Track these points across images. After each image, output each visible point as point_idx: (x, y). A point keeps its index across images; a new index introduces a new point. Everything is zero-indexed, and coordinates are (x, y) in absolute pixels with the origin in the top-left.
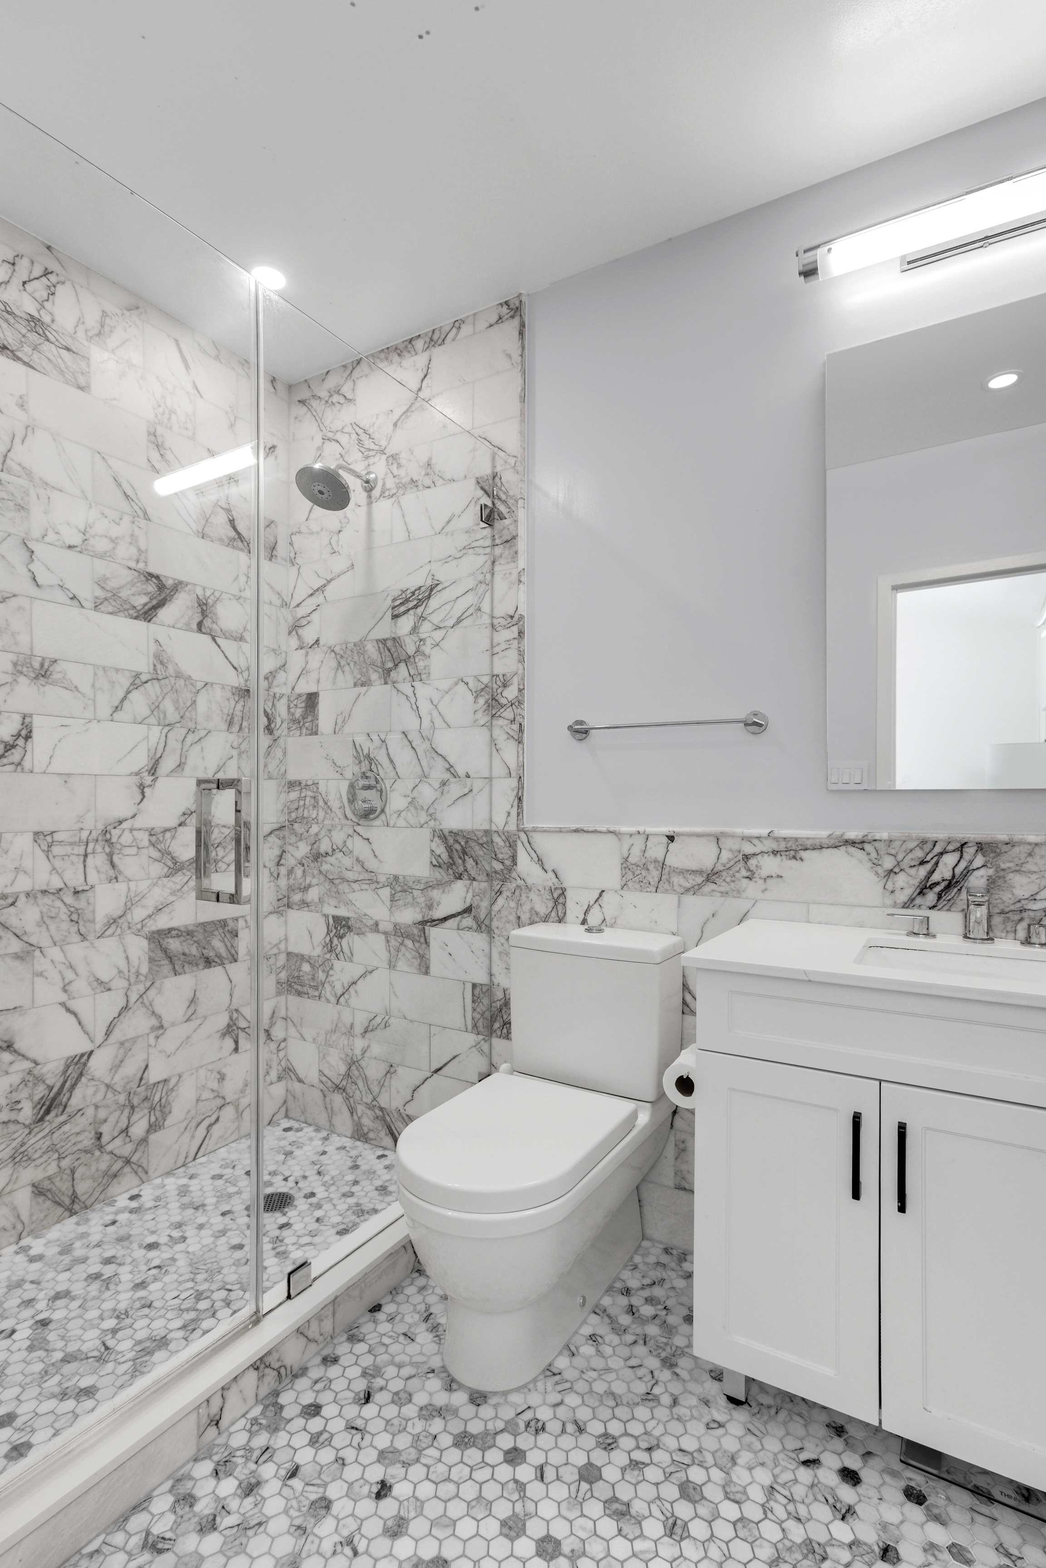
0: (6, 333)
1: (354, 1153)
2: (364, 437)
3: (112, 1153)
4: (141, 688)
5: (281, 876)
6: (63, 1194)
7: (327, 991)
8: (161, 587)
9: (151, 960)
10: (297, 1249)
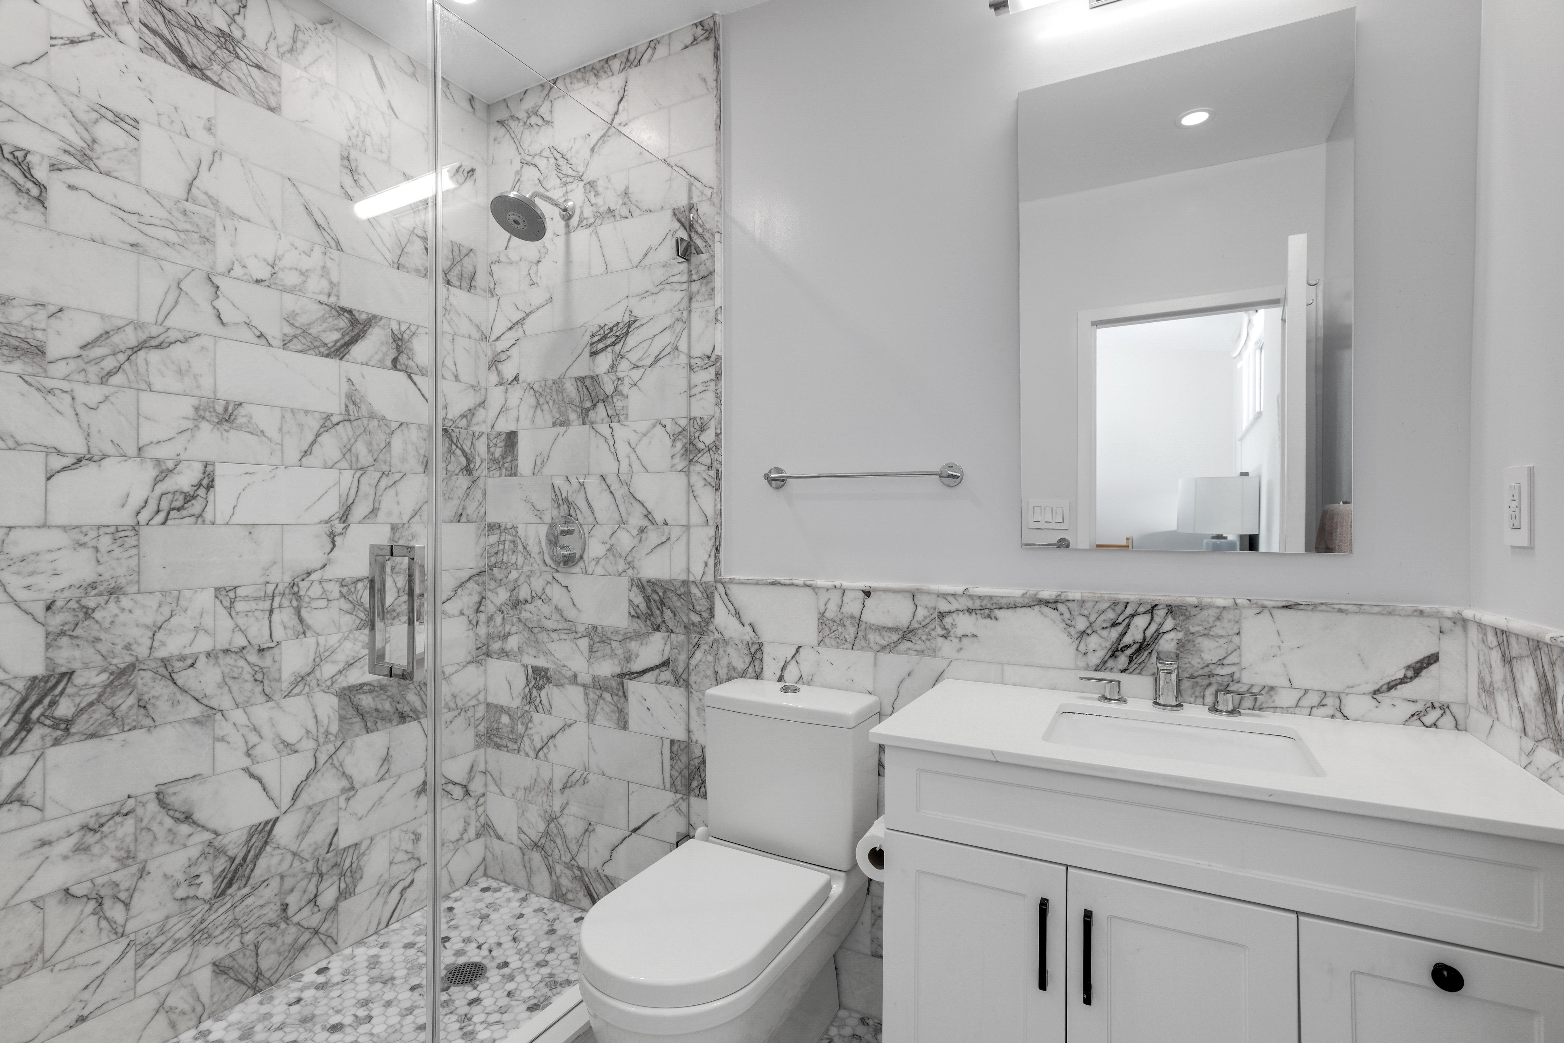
0: (195, 50)
1: (551, 916)
2: (562, 162)
3: (298, 924)
4: (332, 431)
5: (480, 623)
6: (246, 972)
7: (526, 745)
8: (354, 321)
9: (342, 719)
10: (485, 1028)
